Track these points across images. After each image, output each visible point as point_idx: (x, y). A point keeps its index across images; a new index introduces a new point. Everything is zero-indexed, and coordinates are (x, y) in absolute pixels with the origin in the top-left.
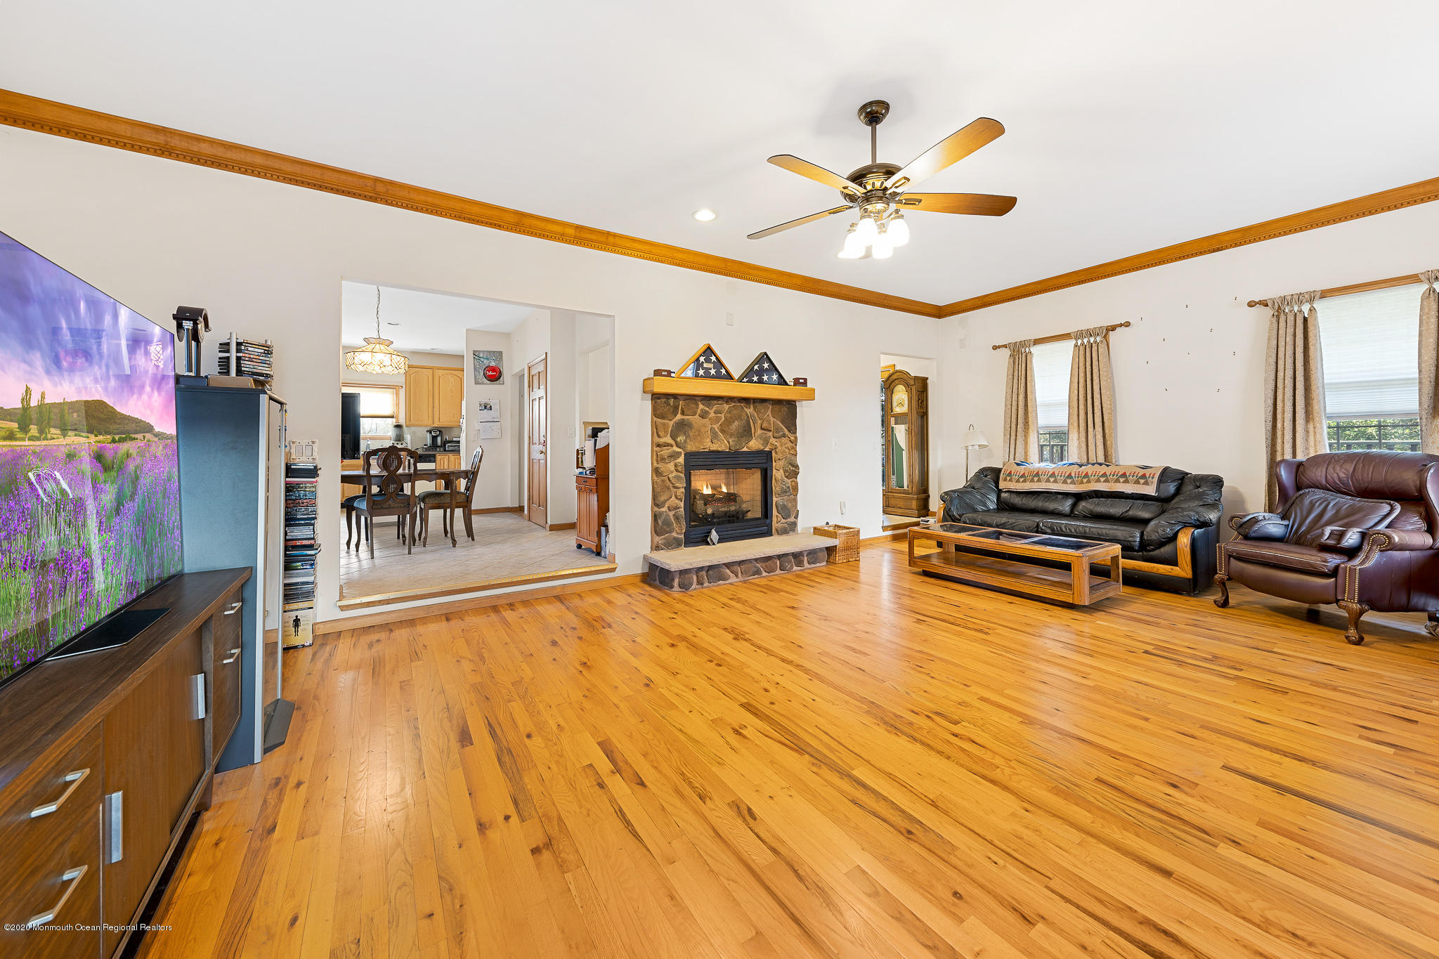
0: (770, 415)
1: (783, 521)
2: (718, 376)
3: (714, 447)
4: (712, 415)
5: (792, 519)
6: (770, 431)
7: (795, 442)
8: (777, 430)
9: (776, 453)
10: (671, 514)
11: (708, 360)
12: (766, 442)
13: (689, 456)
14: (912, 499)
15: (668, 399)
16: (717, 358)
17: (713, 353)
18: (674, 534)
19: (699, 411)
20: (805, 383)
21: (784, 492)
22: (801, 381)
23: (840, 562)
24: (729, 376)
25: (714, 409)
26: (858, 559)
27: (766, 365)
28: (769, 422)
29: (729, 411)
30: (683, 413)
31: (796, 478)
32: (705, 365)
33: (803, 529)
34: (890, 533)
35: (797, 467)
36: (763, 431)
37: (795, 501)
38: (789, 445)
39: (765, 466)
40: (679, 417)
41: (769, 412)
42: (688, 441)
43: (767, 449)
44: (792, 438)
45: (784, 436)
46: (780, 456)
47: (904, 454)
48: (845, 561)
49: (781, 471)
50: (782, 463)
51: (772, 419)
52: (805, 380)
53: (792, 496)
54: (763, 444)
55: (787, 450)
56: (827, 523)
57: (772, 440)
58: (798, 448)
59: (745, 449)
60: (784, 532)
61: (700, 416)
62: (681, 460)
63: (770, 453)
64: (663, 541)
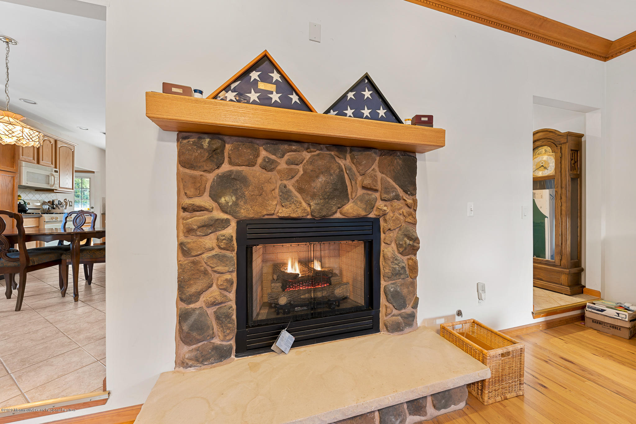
0: (377, 169)
1: (395, 312)
2: (285, 104)
3: (284, 212)
4: (282, 165)
5: (408, 310)
6: (376, 191)
7: (413, 207)
8: (387, 189)
9: (385, 221)
10: (211, 311)
11: (265, 78)
12: (371, 205)
13: (243, 225)
14: (562, 273)
15: (200, 138)
16: (283, 76)
17: (275, 67)
18: (217, 341)
19: (260, 160)
20: (430, 121)
21: (396, 274)
22: (423, 119)
23: (490, 402)
24: (304, 106)
25: (286, 157)
26: (521, 393)
27: (367, 94)
28: (374, 178)
29: (311, 162)
30: (230, 163)
31: (415, 255)
32: (262, 86)
33: (424, 320)
34: (541, 319)
35: (416, 240)
36: (365, 191)
37: (413, 285)
38: (405, 210)
39: (370, 238)
40: (226, 167)
41: (375, 166)
42: (242, 203)
43: (372, 216)
44: (410, 201)
45: (397, 198)
46: (391, 225)
47: (547, 221)
48: (499, 399)
49: (393, 245)
50: (393, 235)
51: (379, 175)
52: (430, 118)
53: (409, 280)
54: (365, 210)
55: (402, 218)
56: (459, 313)
57: (380, 204)
58: (419, 215)
59: (338, 215)
60: (396, 328)
61: (264, 167)
62: (231, 231)
63: (376, 221)
64: (194, 354)
